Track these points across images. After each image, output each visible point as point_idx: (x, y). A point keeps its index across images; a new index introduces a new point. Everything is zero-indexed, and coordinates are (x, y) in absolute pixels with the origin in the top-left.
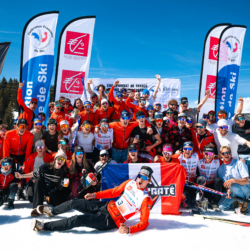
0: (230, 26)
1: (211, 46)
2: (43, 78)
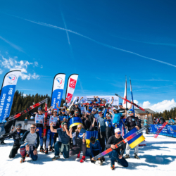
2: (58, 98)
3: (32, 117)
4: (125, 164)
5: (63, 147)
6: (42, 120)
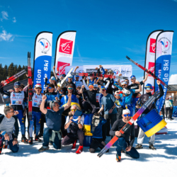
0: (163, 31)
1: (151, 44)
2: (46, 69)
4: (135, 155)
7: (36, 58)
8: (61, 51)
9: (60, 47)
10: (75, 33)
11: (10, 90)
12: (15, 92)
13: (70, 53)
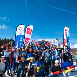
3: (2, 53)
5: (22, 72)
6: (9, 55)
7: (16, 36)
8: (27, 33)
9: (27, 31)
10: (33, 26)
11: (4, 50)
12: (6, 51)
13: (31, 34)
